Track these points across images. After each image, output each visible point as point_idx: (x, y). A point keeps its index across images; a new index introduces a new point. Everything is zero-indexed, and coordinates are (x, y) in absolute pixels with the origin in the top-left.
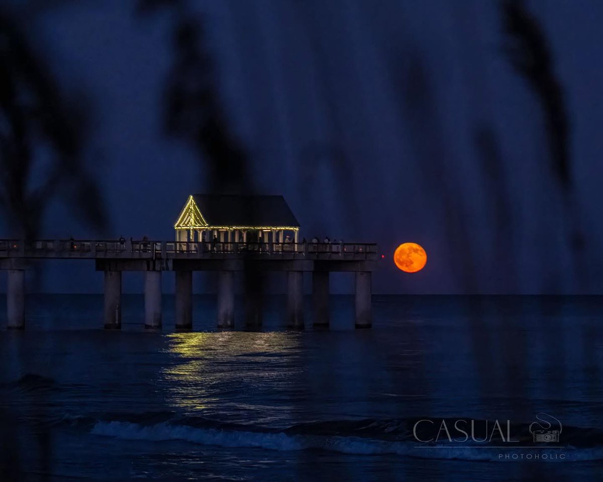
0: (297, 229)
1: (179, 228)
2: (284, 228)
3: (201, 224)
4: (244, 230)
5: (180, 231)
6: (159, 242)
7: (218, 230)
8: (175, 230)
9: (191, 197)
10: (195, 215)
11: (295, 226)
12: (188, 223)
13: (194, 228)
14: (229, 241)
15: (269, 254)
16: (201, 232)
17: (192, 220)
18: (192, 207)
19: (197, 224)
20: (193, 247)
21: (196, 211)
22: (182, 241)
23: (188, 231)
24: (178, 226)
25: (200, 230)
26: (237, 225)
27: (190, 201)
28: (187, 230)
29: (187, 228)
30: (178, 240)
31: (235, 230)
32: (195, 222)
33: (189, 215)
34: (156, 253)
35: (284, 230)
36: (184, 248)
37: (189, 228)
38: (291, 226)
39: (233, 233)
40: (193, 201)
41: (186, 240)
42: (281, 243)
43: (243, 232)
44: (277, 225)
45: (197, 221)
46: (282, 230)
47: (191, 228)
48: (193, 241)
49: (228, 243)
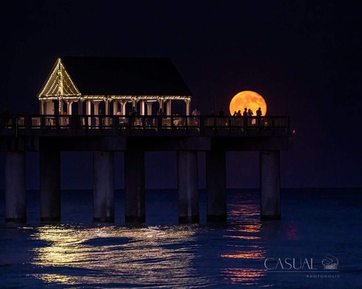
0: (189, 99)
1: (44, 99)
2: (173, 98)
3: (71, 93)
4: (123, 101)
5: (45, 103)
6: (22, 116)
7: (91, 101)
8: (39, 102)
9: (59, 60)
10: (64, 83)
11: (187, 96)
12: (55, 93)
13: (64, 98)
14: (107, 114)
15: (156, 129)
16: (71, 104)
17: (61, 89)
18: (60, 73)
19: (67, 94)
20: (62, 122)
21: (65, 77)
22: (47, 114)
23: (56, 102)
24: (42, 97)
25: (70, 100)
26: (117, 94)
27: (58, 65)
28: (53, 101)
29: (54, 98)
30: (43, 113)
31: (114, 100)
32: (64, 91)
33: (57, 83)
34: (19, 130)
35: (172, 100)
36: (52, 122)
37: (56, 98)
38: (181, 95)
39: (111, 104)
40: (61, 64)
41: (53, 113)
42: (169, 116)
43: (122, 104)
44: (165, 95)
45: (66, 90)
46: (170, 100)
47: (60, 98)
48: (62, 114)
49: (105, 116)
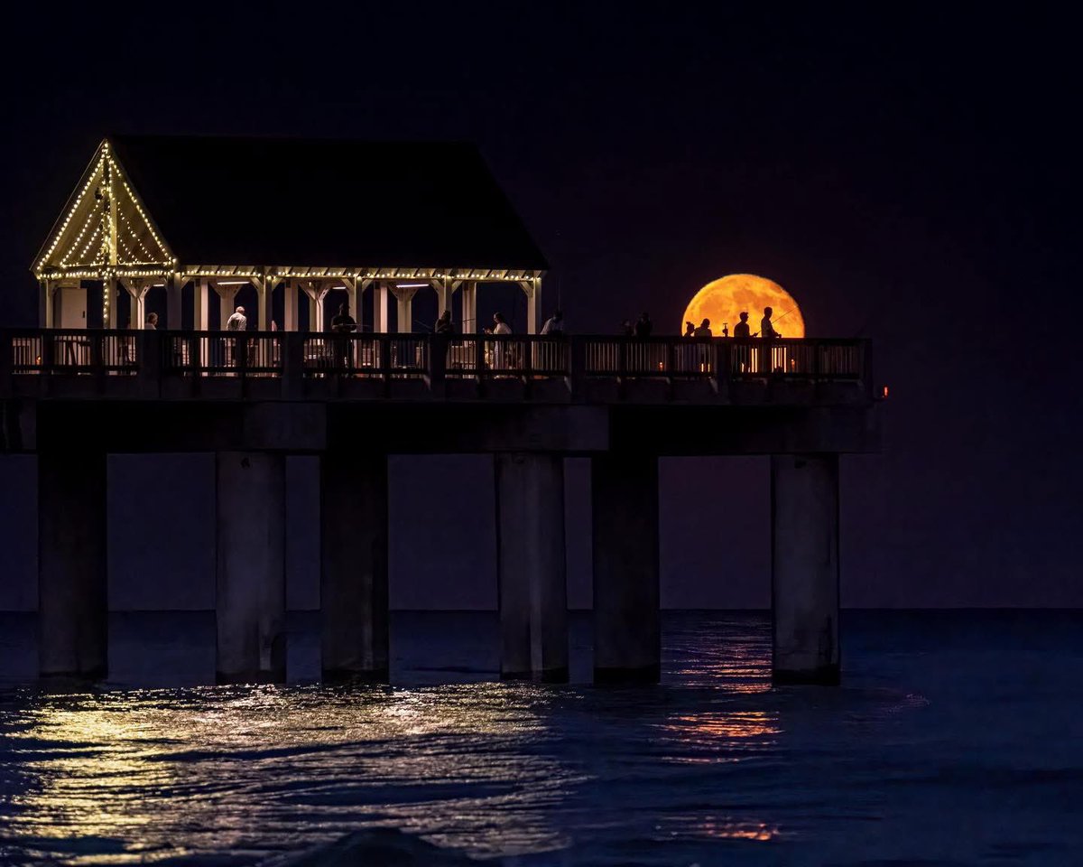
0: (537, 280)
1: (54, 276)
2: (482, 277)
3: (144, 258)
4: (318, 284)
5: (58, 290)
7: (211, 283)
8: (38, 288)
9: (106, 148)
10: (119, 223)
11: (529, 269)
12: (91, 256)
13: (119, 273)
14: (263, 327)
15: (427, 380)
16: (144, 293)
17: (110, 245)
18: (108, 190)
19: (130, 260)
20: (114, 353)
21: (125, 204)
22: (64, 326)
23: (93, 288)
24: (49, 269)
25: (138, 282)
26: (296, 263)
27: (101, 165)
28: (85, 283)
29: (88, 275)
30: (49, 325)
31: (285, 282)
32: (120, 250)
33: (96, 223)
35: (481, 285)
36: (80, 355)
37: (95, 274)
38: (512, 266)
39: (277, 295)
40: (111, 162)
41: (82, 324)
42: (468, 337)
43: (313, 295)
44: (455, 264)
45: (128, 247)
46: (472, 281)
47: (106, 275)
48: (113, 326)
49: (256, 336)
